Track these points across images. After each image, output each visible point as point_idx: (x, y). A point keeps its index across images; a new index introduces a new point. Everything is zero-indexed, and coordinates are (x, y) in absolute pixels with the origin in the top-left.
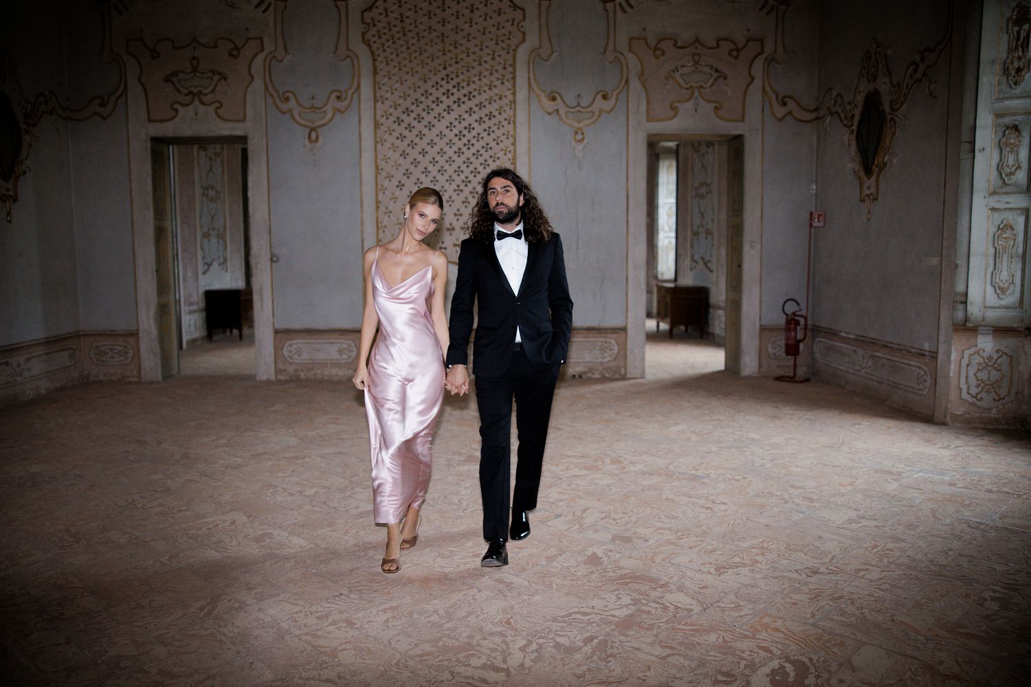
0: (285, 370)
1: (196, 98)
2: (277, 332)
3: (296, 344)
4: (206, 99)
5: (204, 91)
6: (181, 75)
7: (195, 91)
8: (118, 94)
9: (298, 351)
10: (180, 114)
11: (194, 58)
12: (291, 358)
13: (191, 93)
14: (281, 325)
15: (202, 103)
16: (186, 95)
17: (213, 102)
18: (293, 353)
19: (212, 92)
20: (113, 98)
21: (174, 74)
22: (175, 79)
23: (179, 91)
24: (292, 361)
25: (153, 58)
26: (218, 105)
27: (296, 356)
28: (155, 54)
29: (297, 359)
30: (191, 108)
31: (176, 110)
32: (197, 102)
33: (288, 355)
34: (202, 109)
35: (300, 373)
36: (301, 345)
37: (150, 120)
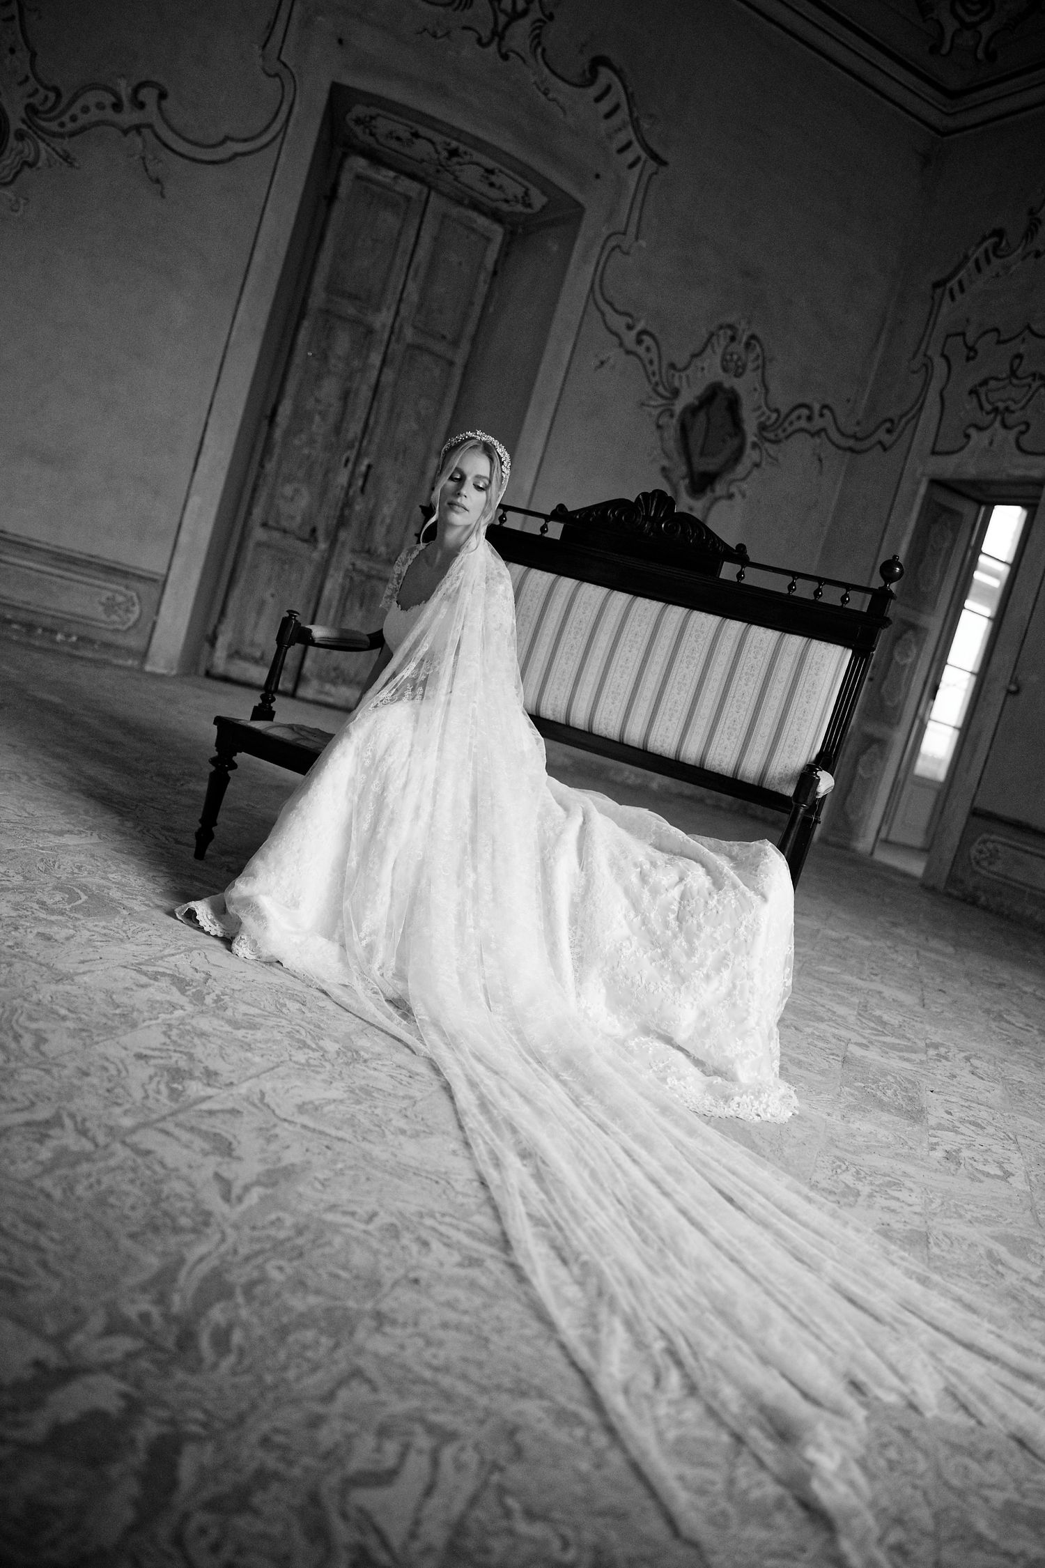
0: (962, 882)
1: (999, 418)
2: (975, 813)
3: (993, 842)
4: (1011, 419)
5: (1013, 407)
6: (992, 384)
7: (1001, 405)
8: (910, 415)
9: (991, 856)
10: (971, 443)
11: (1019, 356)
12: (978, 863)
13: (996, 410)
14: (984, 804)
15: (1005, 426)
16: (988, 413)
17: (1019, 424)
18: (983, 856)
19: (1023, 408)
20: (904, 420)
21: (985, 383)
22: (982, 390)
23: (981, 408)
24: (977, 868)
25: (968, 359)
26: (1023, 428)
27: (985, 864)
28: (972, 354)
29: (984, 868)
30: (987, 434)
31: (968, 436)
32: (997, 424)
33: (975, 858)
34: (1002, 432)
35: (979, 893)
36: (999, 847)
37: (934, 453)
